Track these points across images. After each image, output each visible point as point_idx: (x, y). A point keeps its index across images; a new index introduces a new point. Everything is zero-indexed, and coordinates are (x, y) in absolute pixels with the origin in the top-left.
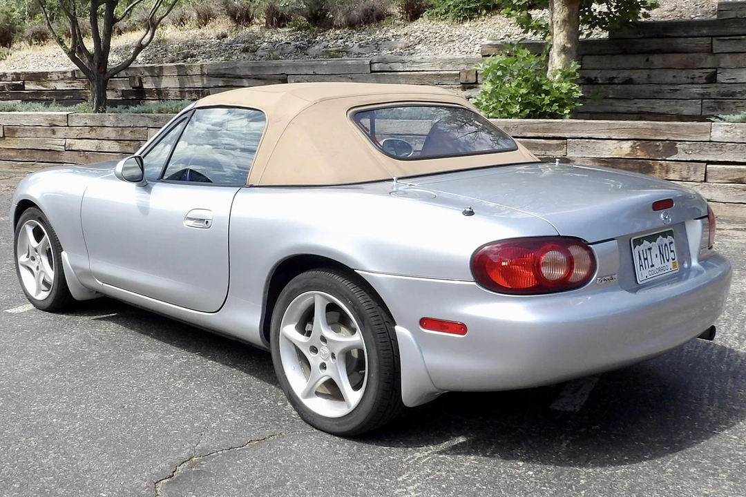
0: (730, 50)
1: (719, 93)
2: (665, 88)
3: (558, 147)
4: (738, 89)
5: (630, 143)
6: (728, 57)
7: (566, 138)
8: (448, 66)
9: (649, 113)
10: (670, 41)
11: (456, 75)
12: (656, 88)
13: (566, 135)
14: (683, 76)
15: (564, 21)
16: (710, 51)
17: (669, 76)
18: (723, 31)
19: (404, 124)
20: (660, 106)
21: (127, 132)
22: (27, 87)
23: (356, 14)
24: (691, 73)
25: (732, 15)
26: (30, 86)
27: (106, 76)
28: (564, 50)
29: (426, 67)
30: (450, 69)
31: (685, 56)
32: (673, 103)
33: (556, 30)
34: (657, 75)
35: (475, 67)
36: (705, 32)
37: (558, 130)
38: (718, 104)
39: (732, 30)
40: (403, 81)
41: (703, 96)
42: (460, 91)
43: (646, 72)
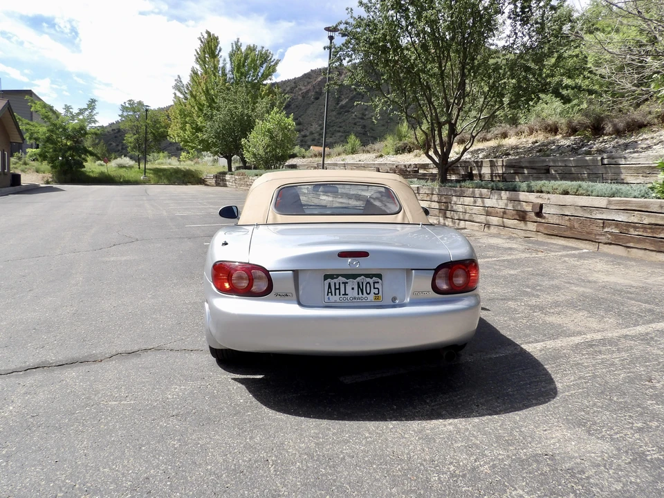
19: (590, 200)
21: (443, 198)
22: (420, 171)
23: (621, 125)
26: (421, 171)
27: (447, 166)
40: (624, 171)
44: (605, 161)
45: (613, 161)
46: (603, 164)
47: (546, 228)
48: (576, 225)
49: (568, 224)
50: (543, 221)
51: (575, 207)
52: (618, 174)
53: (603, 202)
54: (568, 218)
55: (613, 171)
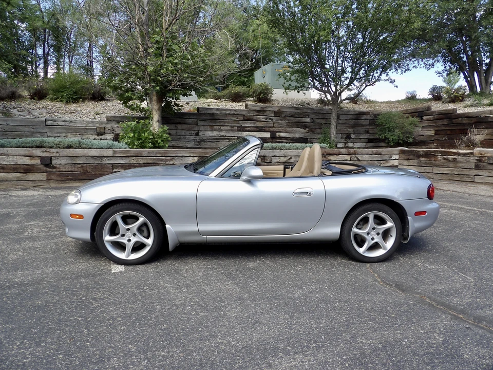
0: (203, 124)
1: (199, 139)
2: (182, 137)
3: (171, 160)
4: (205, 138)
5: (197, 158)
6: (202, 127)
7: (174, 156)
8: (90, 125)
9: (176, 146)
10: (183, 119)
11: (94, 129)
12: (178, 137)
13: (174, 155)
14: (188, 133)
15: (158, 109)
16: (197, 124)
17: (183, 133)
18: (201, 118)
20: (180, 144)
24: (190, 132)
25: (203, 112)
28: (158, 121)
29: (77, 124)
30: (90, 126)
31: (188, 126)
32: (185, 142)
33: (154, 112)
34: (179, 132)
35: (104, 126)
36: (195, 117)
37: (171, 153)
38: (199, 143)
39: (204, 117)
40: (65, 131)
41: (194, 140)
42: (96, 136)
43: (175, 131)
44: (49, 123)
45: (55, 123)
46: (46, 125)
47: (59, 176)
48: (89, 170)
49: (81, 170)
50: (54, 170)
51: (86, 156)
52: (61, 133)
53: (109, 152)
54: (80, 166)
55: (56, 130)
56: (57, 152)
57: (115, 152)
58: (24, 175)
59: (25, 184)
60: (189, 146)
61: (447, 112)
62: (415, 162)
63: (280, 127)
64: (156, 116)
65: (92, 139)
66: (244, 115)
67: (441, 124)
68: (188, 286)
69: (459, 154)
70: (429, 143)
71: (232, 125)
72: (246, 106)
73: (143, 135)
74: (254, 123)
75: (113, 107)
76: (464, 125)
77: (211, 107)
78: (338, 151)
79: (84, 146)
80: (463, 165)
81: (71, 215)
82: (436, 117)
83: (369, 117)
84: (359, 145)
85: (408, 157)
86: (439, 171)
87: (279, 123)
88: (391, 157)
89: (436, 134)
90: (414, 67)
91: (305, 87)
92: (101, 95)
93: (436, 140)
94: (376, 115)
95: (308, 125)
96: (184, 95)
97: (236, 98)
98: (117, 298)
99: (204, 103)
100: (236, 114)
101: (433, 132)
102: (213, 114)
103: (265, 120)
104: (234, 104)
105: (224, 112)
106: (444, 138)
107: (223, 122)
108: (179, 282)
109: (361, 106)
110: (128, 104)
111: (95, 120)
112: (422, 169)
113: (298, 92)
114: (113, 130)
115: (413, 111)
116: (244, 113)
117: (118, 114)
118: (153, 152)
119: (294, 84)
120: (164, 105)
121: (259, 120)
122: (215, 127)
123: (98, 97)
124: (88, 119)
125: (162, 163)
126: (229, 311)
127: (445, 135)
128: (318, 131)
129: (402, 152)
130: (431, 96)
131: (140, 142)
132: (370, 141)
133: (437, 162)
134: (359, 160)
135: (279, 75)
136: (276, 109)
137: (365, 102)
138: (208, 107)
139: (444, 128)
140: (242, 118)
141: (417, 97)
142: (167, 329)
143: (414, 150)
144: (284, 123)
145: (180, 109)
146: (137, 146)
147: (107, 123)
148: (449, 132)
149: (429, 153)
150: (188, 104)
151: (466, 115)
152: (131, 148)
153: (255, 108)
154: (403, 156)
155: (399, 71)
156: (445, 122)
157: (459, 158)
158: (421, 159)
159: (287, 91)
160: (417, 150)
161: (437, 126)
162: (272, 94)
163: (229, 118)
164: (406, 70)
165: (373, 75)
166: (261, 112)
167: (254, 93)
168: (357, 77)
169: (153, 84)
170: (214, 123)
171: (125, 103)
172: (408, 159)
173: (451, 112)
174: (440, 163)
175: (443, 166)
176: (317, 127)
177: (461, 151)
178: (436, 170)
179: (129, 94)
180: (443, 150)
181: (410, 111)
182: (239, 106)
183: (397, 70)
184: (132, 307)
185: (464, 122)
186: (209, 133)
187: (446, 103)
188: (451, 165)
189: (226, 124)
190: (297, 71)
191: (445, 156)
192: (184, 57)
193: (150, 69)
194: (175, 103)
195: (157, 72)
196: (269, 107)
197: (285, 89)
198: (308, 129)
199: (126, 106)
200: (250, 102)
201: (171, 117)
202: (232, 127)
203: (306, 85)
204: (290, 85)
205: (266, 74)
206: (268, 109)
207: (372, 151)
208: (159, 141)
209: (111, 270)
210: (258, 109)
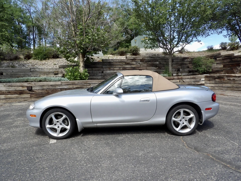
0: (105, 67)
1: (104, 75)
2: (95, 74)
3: (89, 86)
4: (107, 74)
6: (105, 68)
7: (90, 84)
8: (51, 70)
10: (96, 65)
11: (53, 72)
12: (94, 74)
13: (90, 83)
14: (98, 72)
15: (82, 61)
16: (102, 67)
17: (96, 72)
18: (104, 64)
20: (94, 77)
24: (99, 71)
25: (105, 61)
28: (83, 67)
29: (45, 70)
30: (51, 71)
31: (98, 68)
32: (97, 77)
33: (81, 63)
34: (94, 72)
35: (58, 70)
36: (101, 64)
37: (89, 82)
38: (104, 77)
39: (105, 64)
40: (39, 73)
41: (101, 75)
42: (54, 76)
43: (92, 71)
44: (32, 70)
45: (35, 70)
46: (31, 71)
47: (36, 95)
48: (50, 92)
49: (46, 92)
50: (33, 93)
51: (48, 85)
52: (37, 74)
53: (59, 83)
54: (45, 90)
55: (35, 73)
56: (35, 84)
57: (62, 83)
58: (20, 95)
59: (20, 100)
60: (99, 78)
61: (229, 55)
62: (213, 82)
63: (144, 67)
64: (82, 64)
65: (52, 77)
66: (125, 62)
67: (226, 61)
68: (85, 150)
69: (236, 77)
70: (220, 72)
71: (120, 67)
72: (126, 57)
73: (75, 74)
74: (130, 66)
75: (62, 61)
76: (238, 61)
77: (109, 59)
78: (173, 78)
79: (47, 80)
80: (238, 82)
81: (30, 115)
82: (223, 58)
83: (189, 60)
84: (184, 74)
85: (209, 79)
86: (226, 86)
87: (143, 65)
88: (201, 79)
89: (224, 67)
90: (211, 34)
91: (155, 47)
92: (57, 56)
93: (224, 70)
94: (192, 59)
95: (158, 65)
96: (95, 54)
97: (122, 54)
98: (49, 157)
99: (106, 57)
100: (121, 62)
101: (222, 66)
102: (110, 62)
103: (136, 64)
104: (121, 56)
105: (115, 61)
106: (228, 69)
107: (115, 66)
108: (81, 148)
109: (185, 54)
110: (68, 59)
111: (53, 68)
112: (217, 85)
113: (152, 49)
114: (62, 72)
115: (211, 56)
116: (125, 61)
117: (64, 64)
118: (80, 82)
119: (149, 45)
120: (86, 59)
121: (133, 64)
122: (111, 68)
123: (56, 56)
124: (50, 67)
125: (85, 87)
126: (103, 164)
127: (229, 67)
128: (163, 68)
129: (206, 77)
130: (221, 48)
131: (74, 77)
132: (190, 72)
133: (225, 81)
134: (184, 82)
135: (142, 41)
136: (141, 58)
137: (187, 53)
138: (108, 59)
139: (228, 64)
140: (124, 63)
141: (214, 49)
142: (69, 174)
143: (212, 76)
144: (145, 65)
145: (93, 61)
146: (73, 79)
147: (59, 69)
148: (230, 66)
149: (220, 77)
150: (98, 58)
151: (239, 57)
152: (70, 80)
153: (131, 58)
154: (207, 79)
155: (204, 36)
156: (228, 60)
157: (236, 79)
158: (216, 80)
159: (146, 49)
160: (214, 76)
161: (224, 63)
162: (139, 51)
163: (118, 64)
164: (207, 36)
165: (189, 39)
166: (134, 60)
167: (130, 51)
168: (181, 40)
169: (79, 49)
170: (111, 66)
171: (67, 59)
172: (209, 80)
173: (231, 55)
174: (226, 82)
175: (228, 83)
176: (162, 66)
177: (237, 75)
178: (224, 85)
179: (68, 55)
180: (228, 75)
181: (210, 56)
182: (123, 58)
183: (203, 36)
184: (55, 162)
185: (239, 60)
186: (109, 72)
187: (229, 51)
188: (232, 82)
189: (117, 67)
190: (151, 39)
191: (228, 78)
192: (93, 35)
193: (78, 42)
194: (91, 58)
195: (81, 43)
196: (138, 57)
197: (145, 48)
198: (158, 67)
199: (68, 61)
200: (129, 55)
201: (89, 64)
202: (120, 68)
203: (156, 46)
204: (147, 46)
205: (136, 41)
206: (137, 58)
207: (191, 77)
208: (83, 76)
209: (49, 142)
210: (132, 58)
